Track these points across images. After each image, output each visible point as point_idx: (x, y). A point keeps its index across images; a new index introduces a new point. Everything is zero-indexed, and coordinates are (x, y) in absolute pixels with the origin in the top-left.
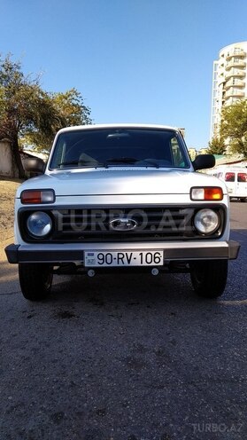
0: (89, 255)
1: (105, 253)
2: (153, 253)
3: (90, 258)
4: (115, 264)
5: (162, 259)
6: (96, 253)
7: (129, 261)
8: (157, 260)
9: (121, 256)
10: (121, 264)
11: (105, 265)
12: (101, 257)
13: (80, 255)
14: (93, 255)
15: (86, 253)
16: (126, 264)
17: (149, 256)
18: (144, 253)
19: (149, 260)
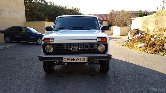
0: (64, 58)
1: (69, 58)
2: (84, 58)
3: (65, 59)
4: (72, 61)
5: (87, 60)
6: (67, 58)
7: (77, 60)
8: (85, 60)
9: (74, 59)
10: (74, 61)
11: (69, 61)
12: (68, 59)
13: (62, 58)
14: (66, 58)
15: (63, 58)
16: (76, 61)
17: (83, 59)
18: (82, 58)
19: (83, 60)
